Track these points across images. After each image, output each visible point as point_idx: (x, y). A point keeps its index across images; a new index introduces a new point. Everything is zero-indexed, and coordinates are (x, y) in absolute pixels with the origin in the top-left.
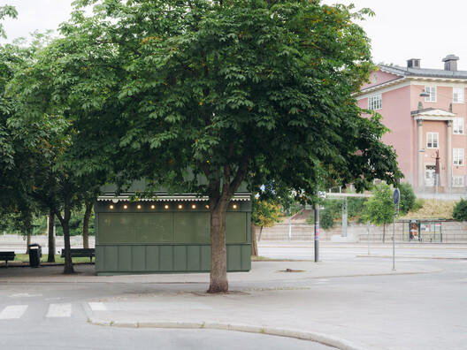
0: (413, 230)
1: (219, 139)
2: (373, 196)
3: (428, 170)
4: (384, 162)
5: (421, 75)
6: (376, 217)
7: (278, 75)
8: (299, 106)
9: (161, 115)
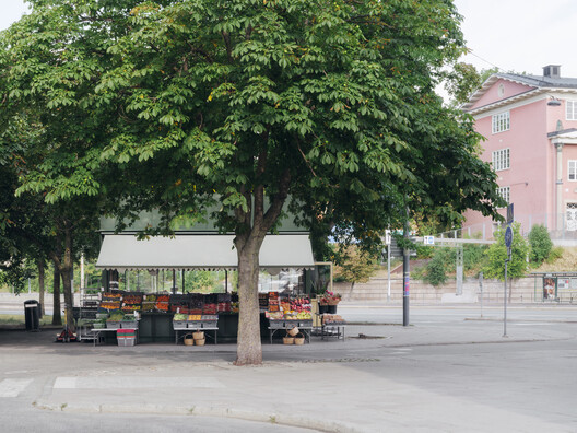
0: (548, 287)
1: (234, 148)
2: (496, 242)
3: (570, 210)
4: (479, 184)
5: (561, 86)
6: (500, 270)
7: (316, 55)
8: (345, 101)
9: (154, 114)
